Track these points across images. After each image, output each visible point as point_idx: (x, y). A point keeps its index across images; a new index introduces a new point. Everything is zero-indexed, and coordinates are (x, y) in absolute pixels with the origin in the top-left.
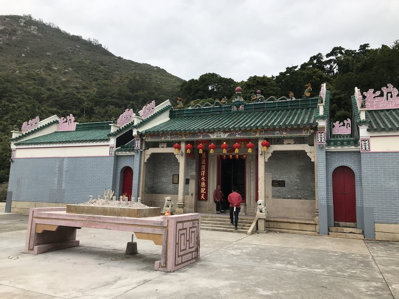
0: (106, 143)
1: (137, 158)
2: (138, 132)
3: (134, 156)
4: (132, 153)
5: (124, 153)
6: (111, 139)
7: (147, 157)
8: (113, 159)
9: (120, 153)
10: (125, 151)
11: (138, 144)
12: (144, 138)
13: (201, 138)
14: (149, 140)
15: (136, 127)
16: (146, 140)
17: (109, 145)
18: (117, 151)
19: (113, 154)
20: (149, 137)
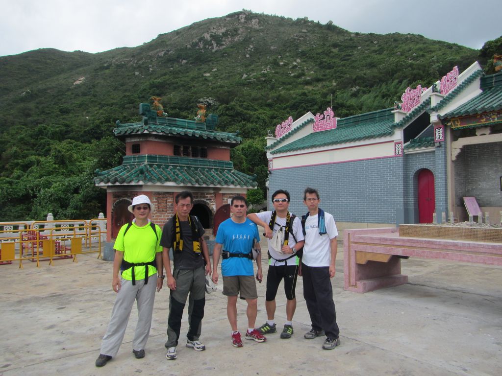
0: (388, 139)
1: (440, 154)
2: (439, 116)
3: (434, 152)
4: (431, 149)
5: (417, 150)
6: (395, 132)
7: (457, 152)
8: (401, 160)
9: (411, 151)
10: (420, 146)
11: (439, 134)
12: (449, 124)
14: (459, 125)
15: (436, 109)
16: (453, 127)
17: (393, 141)
18: (407, 147)
19: (400, 153)
20: (458, 122)
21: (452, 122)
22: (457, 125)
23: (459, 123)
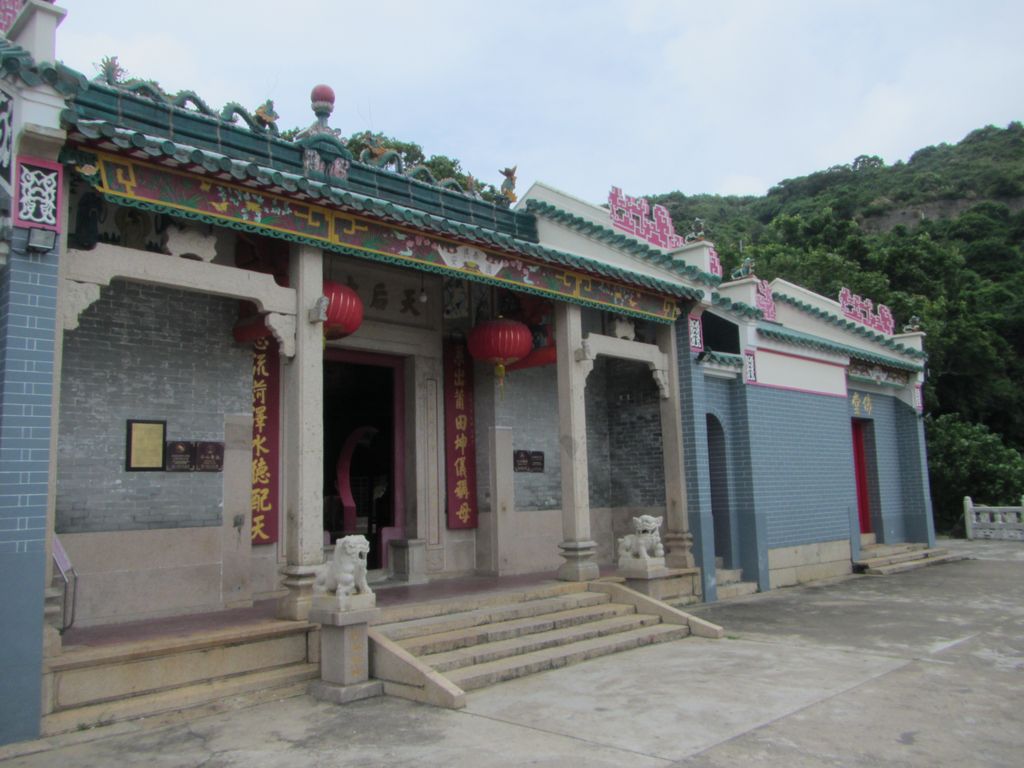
1: (34, 286)
7: (85, 296)
11: (38, 197)
13: (407, 255)
14: (126, 190)
20: (126, 176)
21: (100, 166)
22: (122, 188)
23: (133, 183)
